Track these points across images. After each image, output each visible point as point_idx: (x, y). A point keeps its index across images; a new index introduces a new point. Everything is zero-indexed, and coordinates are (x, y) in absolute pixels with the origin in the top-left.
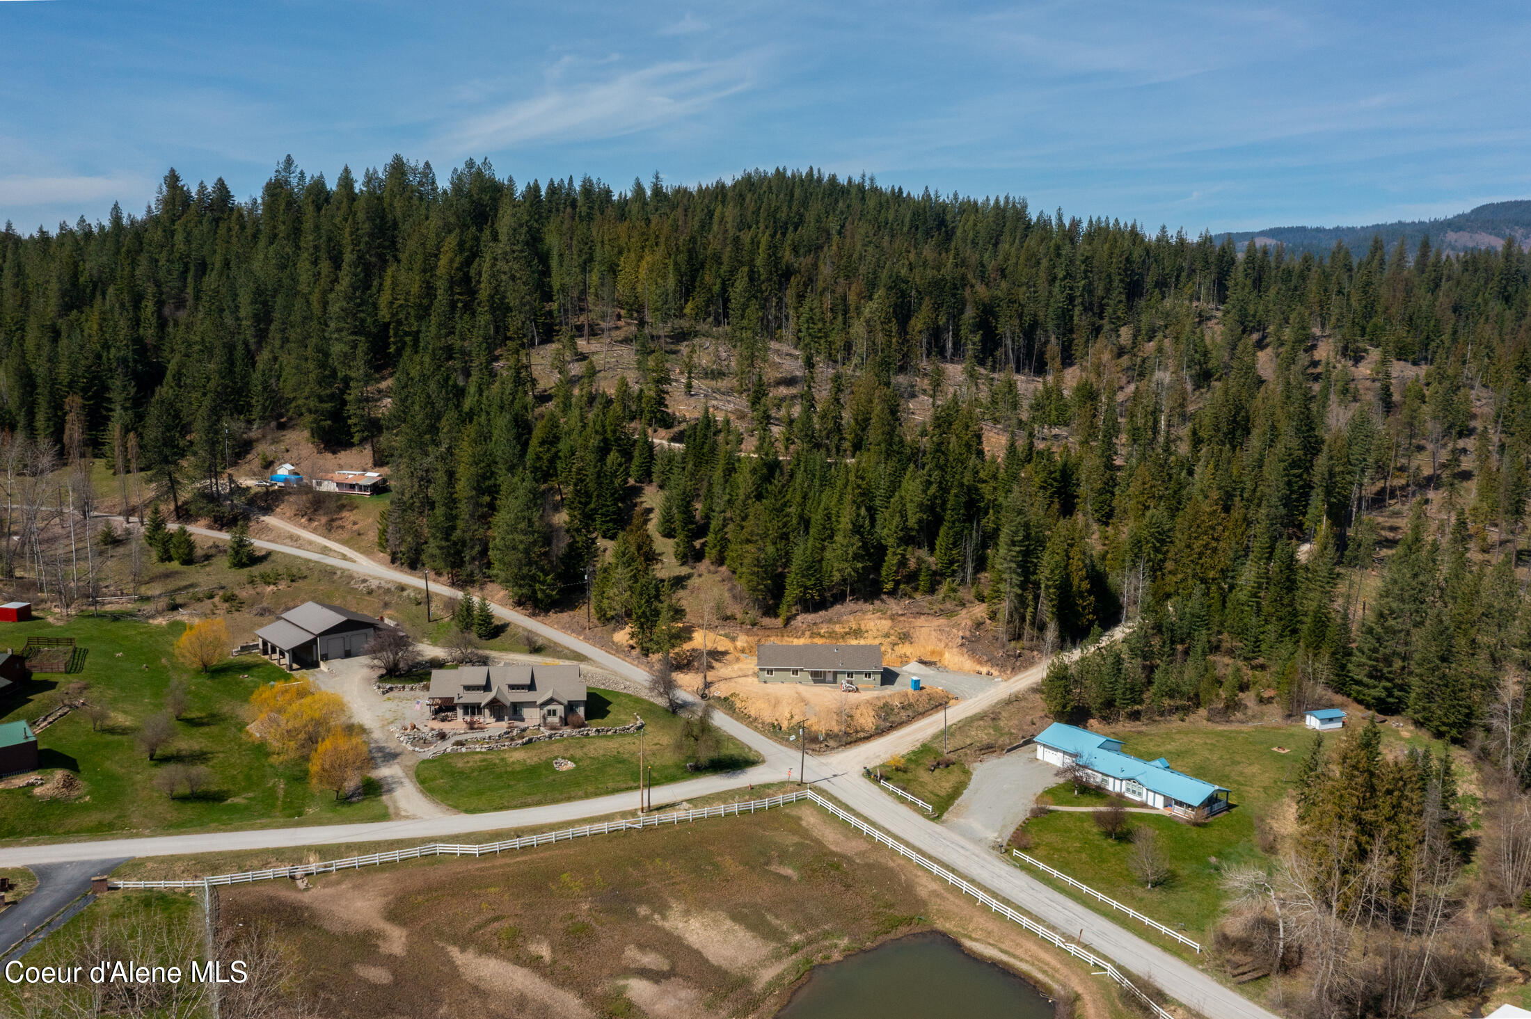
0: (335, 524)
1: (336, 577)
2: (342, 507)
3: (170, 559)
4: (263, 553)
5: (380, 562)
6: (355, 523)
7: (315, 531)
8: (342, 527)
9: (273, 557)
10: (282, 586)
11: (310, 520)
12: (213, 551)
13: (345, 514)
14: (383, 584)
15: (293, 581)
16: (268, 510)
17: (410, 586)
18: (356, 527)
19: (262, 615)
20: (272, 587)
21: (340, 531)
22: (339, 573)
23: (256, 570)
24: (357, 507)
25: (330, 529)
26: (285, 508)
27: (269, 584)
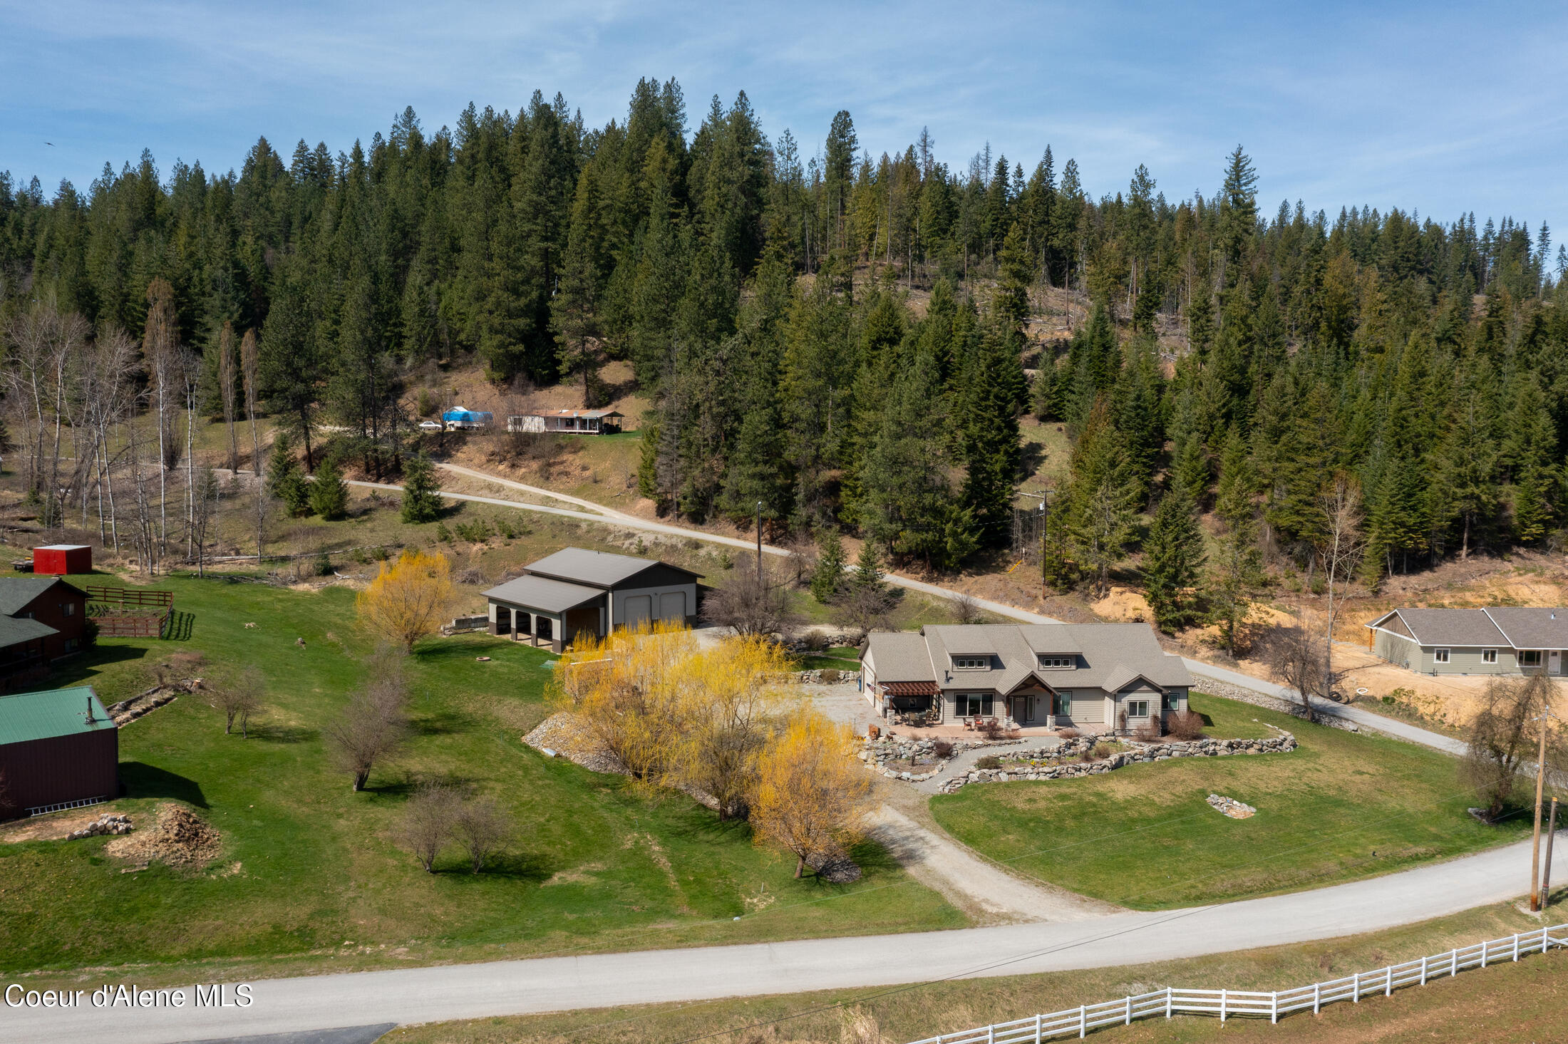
0: (554, 470)
1: (579, 532)
2: (560, 448)
3: (310, 513)
4: (453, 504)
5: (643, 514)
6: (585, 468)
7: (522, 479)
8: (567, 474)
9: (468, 509)
10: (497, 543)
11: (513, 466)
12: (372, 504)
13: (567, 457)
14: (662, 539)
15: (511, 537)
16: (443, 455)
17: (708, 543)
18: (587, 473)
19: (472, 582)
20: (479, 546)
21: (564, 479)
22: (584, 526)
23: (450, 524)
24: (582, 448)
25: (545, 476)
26: (467, 451)
27: (475, 541)
